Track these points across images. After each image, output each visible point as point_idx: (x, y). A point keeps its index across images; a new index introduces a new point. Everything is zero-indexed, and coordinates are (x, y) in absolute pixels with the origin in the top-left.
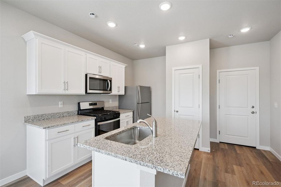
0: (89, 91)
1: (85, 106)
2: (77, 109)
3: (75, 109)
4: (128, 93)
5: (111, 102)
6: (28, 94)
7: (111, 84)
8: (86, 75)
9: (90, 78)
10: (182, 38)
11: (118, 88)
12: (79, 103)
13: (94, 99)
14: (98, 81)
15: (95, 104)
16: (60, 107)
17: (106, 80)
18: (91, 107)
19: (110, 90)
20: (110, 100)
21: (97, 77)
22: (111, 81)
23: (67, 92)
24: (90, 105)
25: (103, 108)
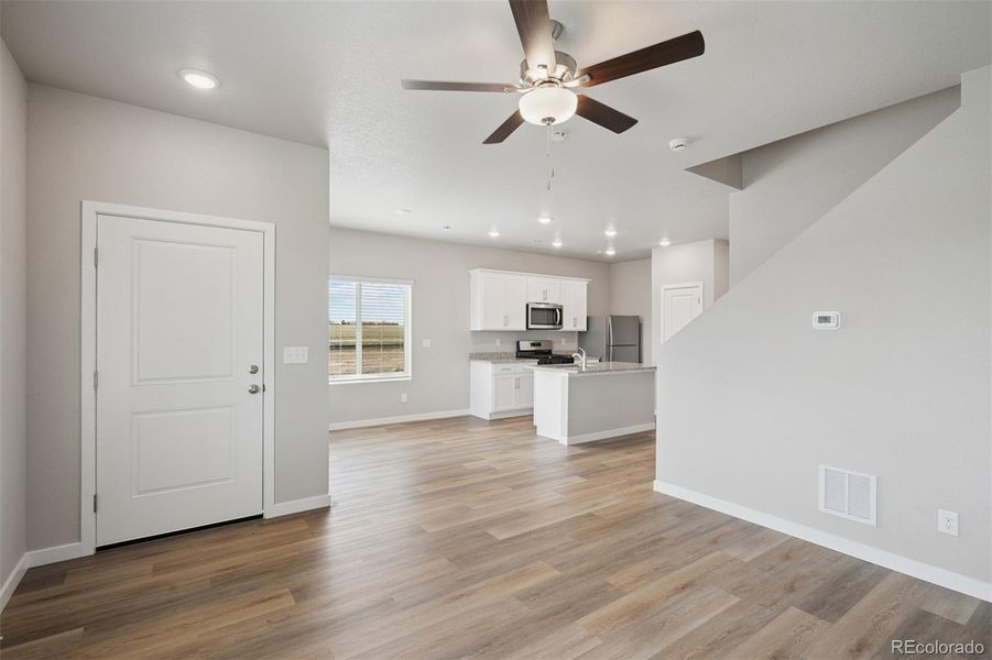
0: (531, 326)
1: (525, 346)
2: (515, 350)
3: (513, 349)
4: (592, 329)
5: (563, 343)
6: (473, 329)
7: (561, 315)
8: (527, 305)
9: (533, 309)
10: (665, 243)
11: (574, 320)
12: (518, 343)
13: (538, 337)
14: (545, 312)
15: (539, 345)
16: (498, 346)
17: (554, 310)
18: (534, 348)
19: (561, 323)
20: (563, 340)
21: (542, 306)
22: (561, 310)
23: (509, 328)
24: (533, 345)
25: (550, 352)
